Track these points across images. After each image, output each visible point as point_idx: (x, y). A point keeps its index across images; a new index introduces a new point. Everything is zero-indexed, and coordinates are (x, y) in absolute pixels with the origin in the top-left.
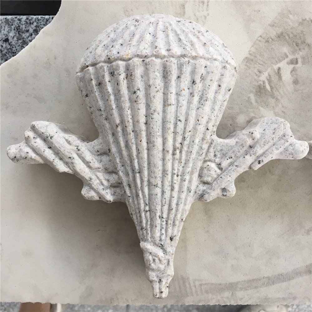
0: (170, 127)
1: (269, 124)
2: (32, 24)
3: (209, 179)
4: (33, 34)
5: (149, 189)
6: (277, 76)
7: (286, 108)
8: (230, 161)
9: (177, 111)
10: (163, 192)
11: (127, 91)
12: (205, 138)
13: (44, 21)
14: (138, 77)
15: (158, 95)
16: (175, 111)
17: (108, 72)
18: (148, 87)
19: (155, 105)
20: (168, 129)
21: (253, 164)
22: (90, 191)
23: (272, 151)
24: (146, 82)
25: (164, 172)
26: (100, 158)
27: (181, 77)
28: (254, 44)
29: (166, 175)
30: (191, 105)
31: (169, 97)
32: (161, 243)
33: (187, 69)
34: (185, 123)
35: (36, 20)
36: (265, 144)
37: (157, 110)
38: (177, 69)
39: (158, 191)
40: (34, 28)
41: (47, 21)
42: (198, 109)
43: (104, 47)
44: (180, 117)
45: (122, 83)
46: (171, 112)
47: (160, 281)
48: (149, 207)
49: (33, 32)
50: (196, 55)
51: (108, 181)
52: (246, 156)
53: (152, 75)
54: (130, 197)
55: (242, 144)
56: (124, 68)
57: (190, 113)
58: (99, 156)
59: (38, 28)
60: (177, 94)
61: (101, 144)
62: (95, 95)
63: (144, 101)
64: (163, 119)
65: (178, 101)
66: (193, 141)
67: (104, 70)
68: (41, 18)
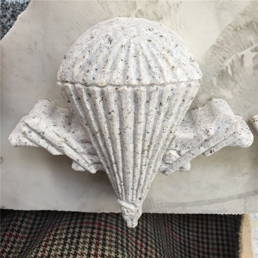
0: (139, 138)
1: (223, 123)
2: (9, 9)
3: (171, 162)
4: (11, 19)
5: (123, 173)
6: (240, 63)
7: (243, 89)
8: (187, 150)
9: (146, 126)
10: (134, 176)
11: (103, 110)
12: (169, 138)
13: (19, 6)
14: (112, 101)
15: (130, 116)
16: (144, 126)
17: (86, 93)
18: (121, 110)
19: (127, 123)
20: (138, 139)
21: (206, 152)
22: (78, 167)
23: (223, 144)
24: (119, 105)
25: (135, 165)
26: (84, 145)
27: (150, 102)
28: (222, 33)
29: (136, 167)
30: (158, 121)
31: (139, 117)
32: (133, 202)
33: (155, 96)
34: (152, 133)
35: (11, 5)
36: (217, 140)
37: (129, 126)
38: (146, 96)
39: (131, 176)
40: (11, 13)
41: (22, 6)
42: (164, 121)
43: (80, 68)
44: (148, 130)
45: (99, 105)
46: (140, 128)
47: (132, 220)
48: (124, 183)
49: (11, 18)
50: (164, 82)
51: (92, 160)
52: (201, 148)
53: (124, 101)
54: (109, 174)
55: (199, 139)
56: (100, 93)
57: (156, 126)
58: (84, 144)
59: (14, 14)
60: (146, 114)
61: (84, 136)
62: (76, 106)
63: (118, 119)
64: (134, 132)
65: (147, 119)
66: (159, 143)
67: (82, 92)
68: (16, 4)
